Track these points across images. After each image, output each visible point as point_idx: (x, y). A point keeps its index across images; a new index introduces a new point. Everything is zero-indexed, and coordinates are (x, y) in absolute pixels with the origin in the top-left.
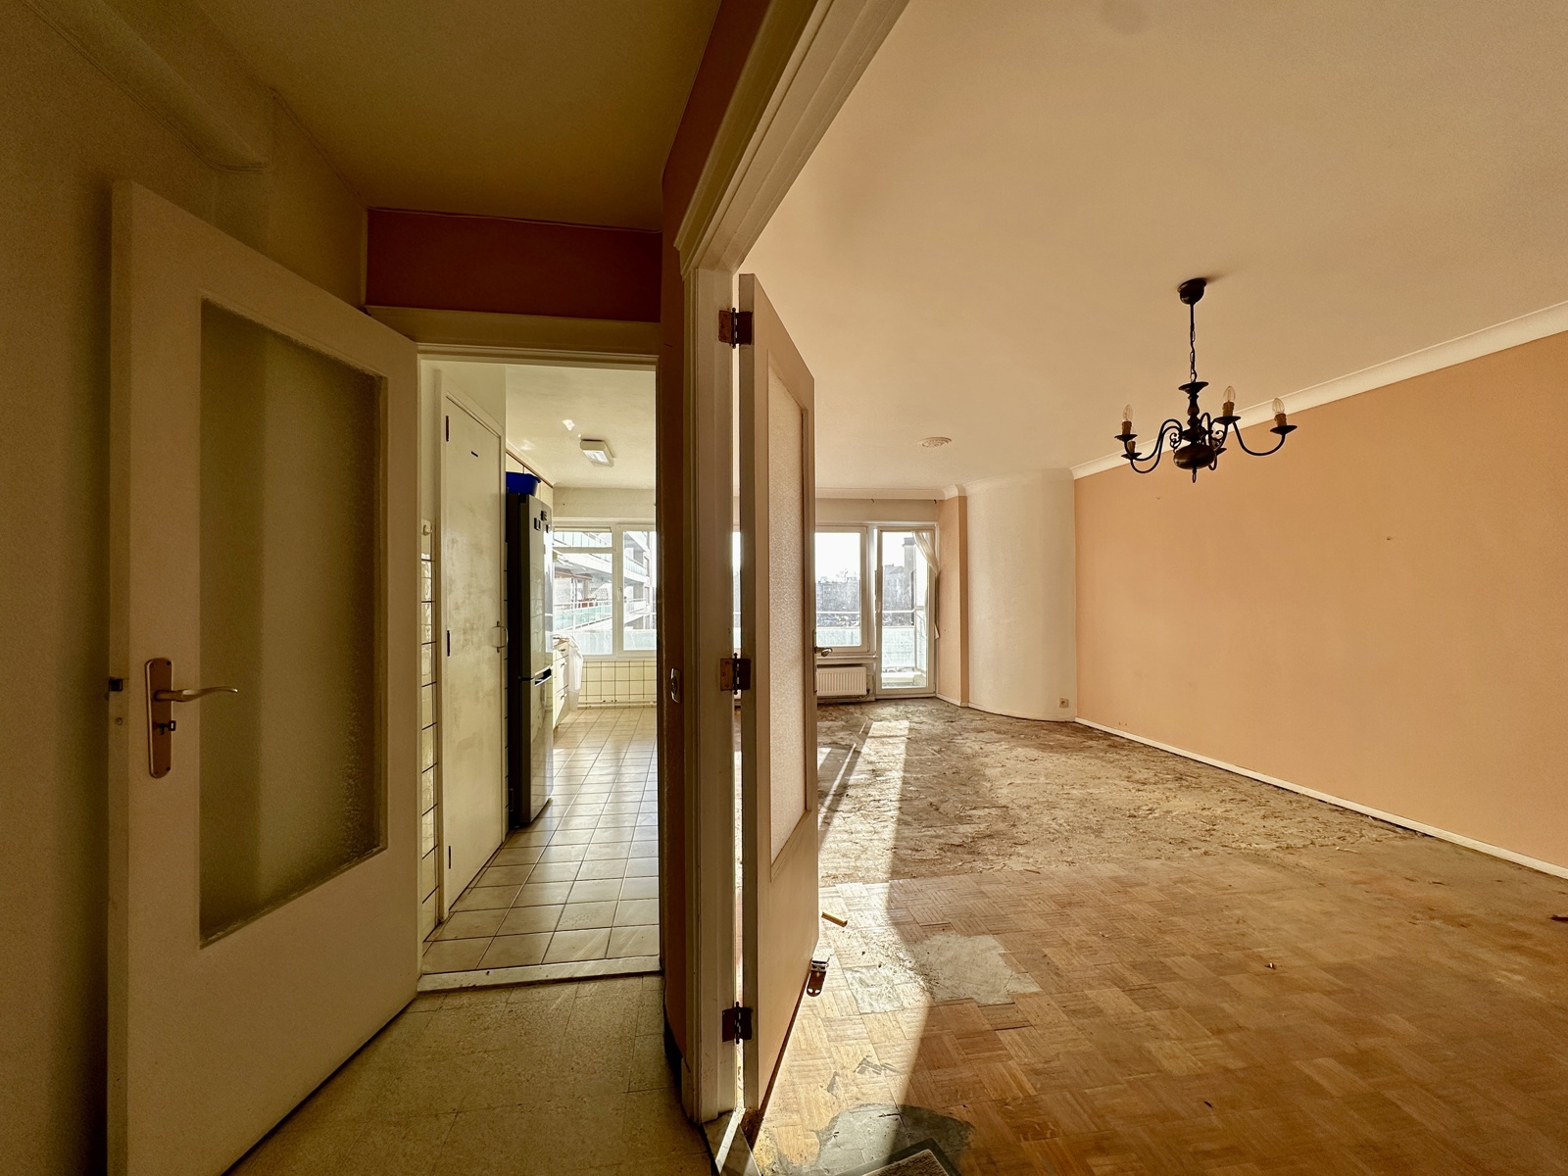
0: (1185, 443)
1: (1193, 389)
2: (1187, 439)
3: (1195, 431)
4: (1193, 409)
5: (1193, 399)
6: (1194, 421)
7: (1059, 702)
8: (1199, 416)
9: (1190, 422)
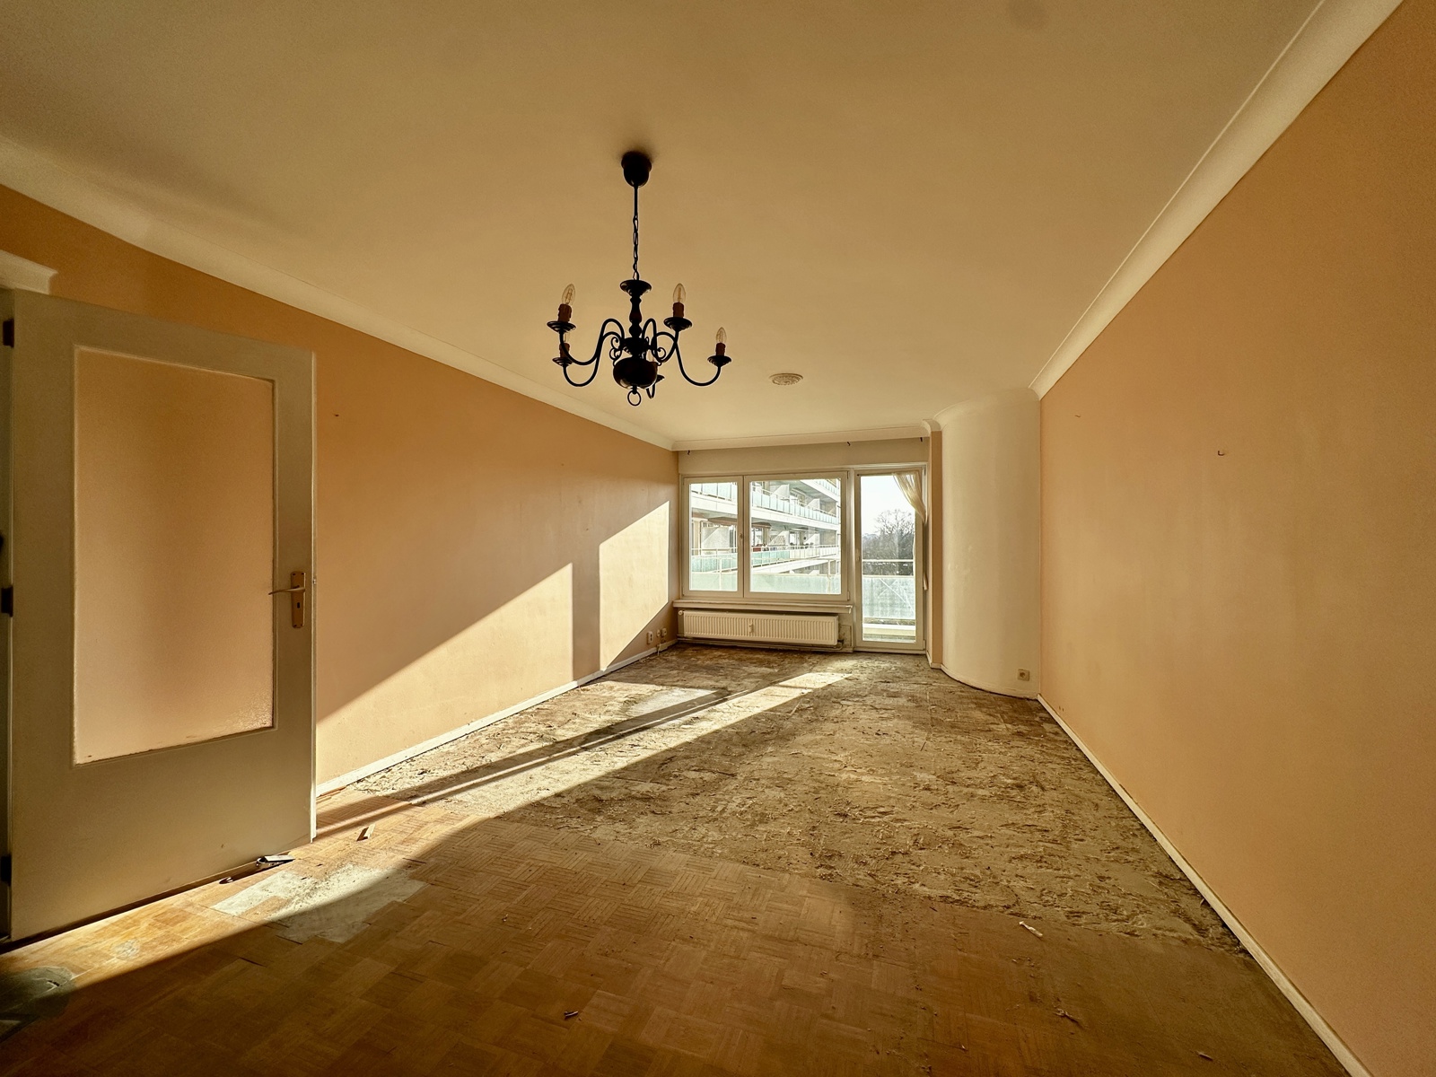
0: (626, 355)
1: (636, 288)
2: (630, 351)
3: (636, 342)
4: (635, 316)
5: (636, 302)
6: (635, 329)
7: (1017, 675)
8: (642, 325)
9: (631, 330)
